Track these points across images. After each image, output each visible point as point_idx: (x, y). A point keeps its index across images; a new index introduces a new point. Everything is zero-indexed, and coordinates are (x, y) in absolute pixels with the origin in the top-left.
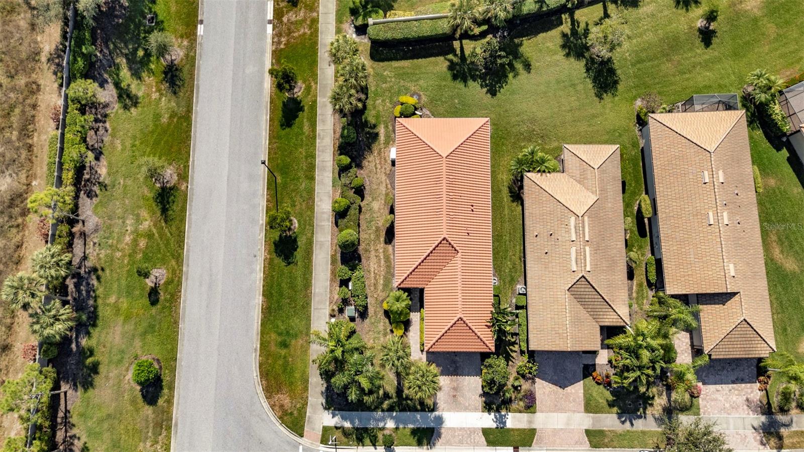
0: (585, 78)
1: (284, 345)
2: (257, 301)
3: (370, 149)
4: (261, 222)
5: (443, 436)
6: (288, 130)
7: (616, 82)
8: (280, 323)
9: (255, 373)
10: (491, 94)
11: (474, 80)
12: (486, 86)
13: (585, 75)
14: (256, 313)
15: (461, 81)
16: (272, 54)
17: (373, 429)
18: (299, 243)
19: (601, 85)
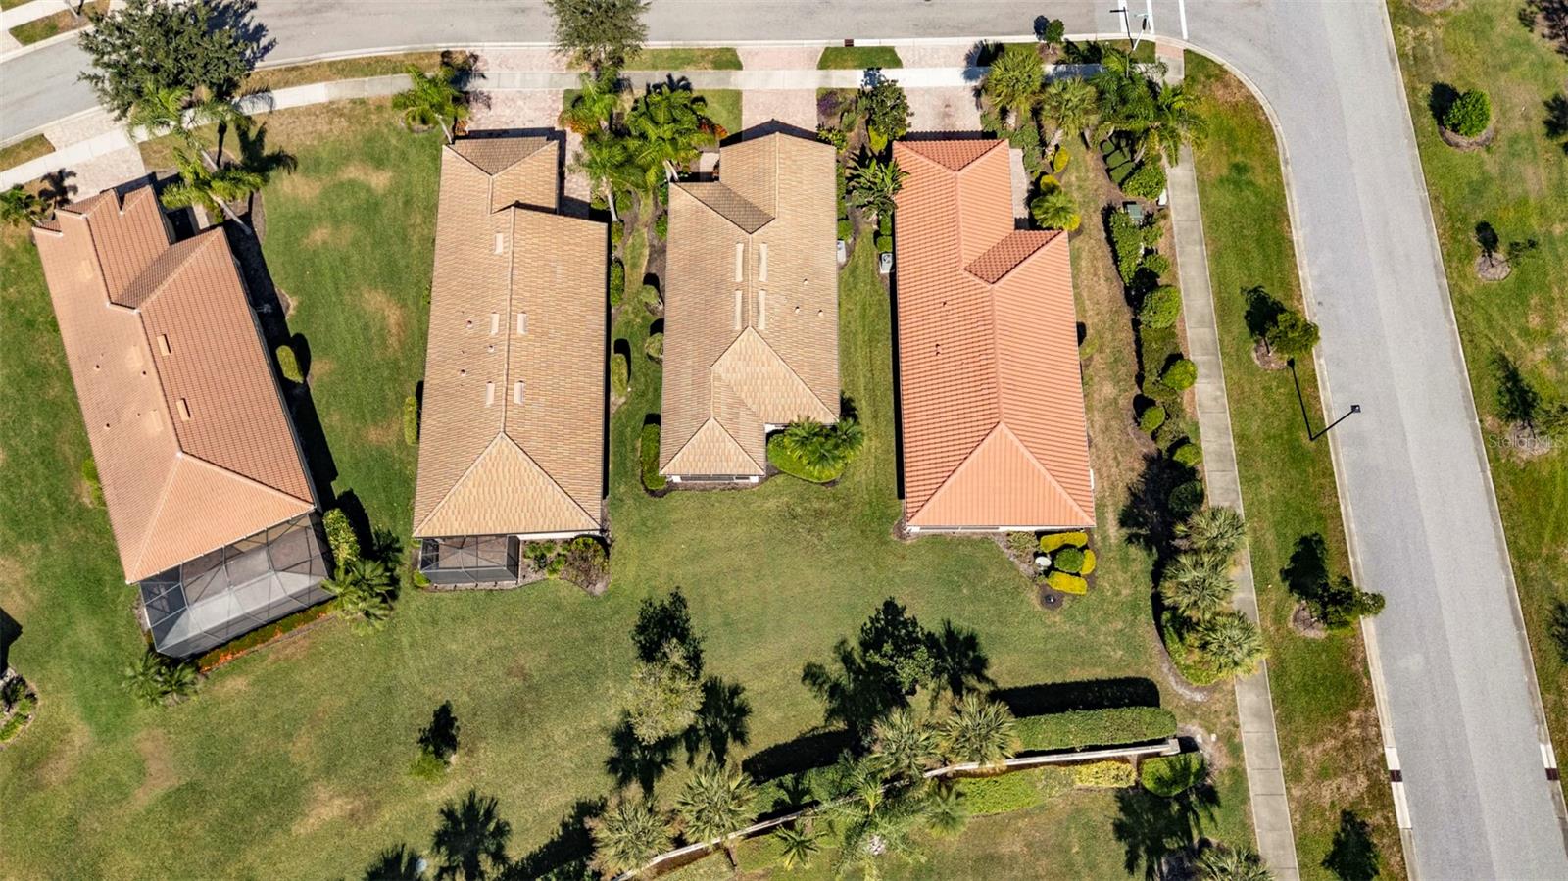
0: (703, 639)
1: (1239, 169)
2: (1301, 233)
3: (1133, 494)
4: (1322, 361)
5: (963, 57)
6: (1307, 533)
7: (641, 629)
8: (1253, 198)
9: (1279, 130)
10: (896, 605)
11: (930, 636)
12: (905, 624)
13: (702, 646)
14: (1297, 215)
15: (960, 633)
16: (1373, 697)
17: (1074, 62)
18: (1244, 323)
19: (672, 623)
